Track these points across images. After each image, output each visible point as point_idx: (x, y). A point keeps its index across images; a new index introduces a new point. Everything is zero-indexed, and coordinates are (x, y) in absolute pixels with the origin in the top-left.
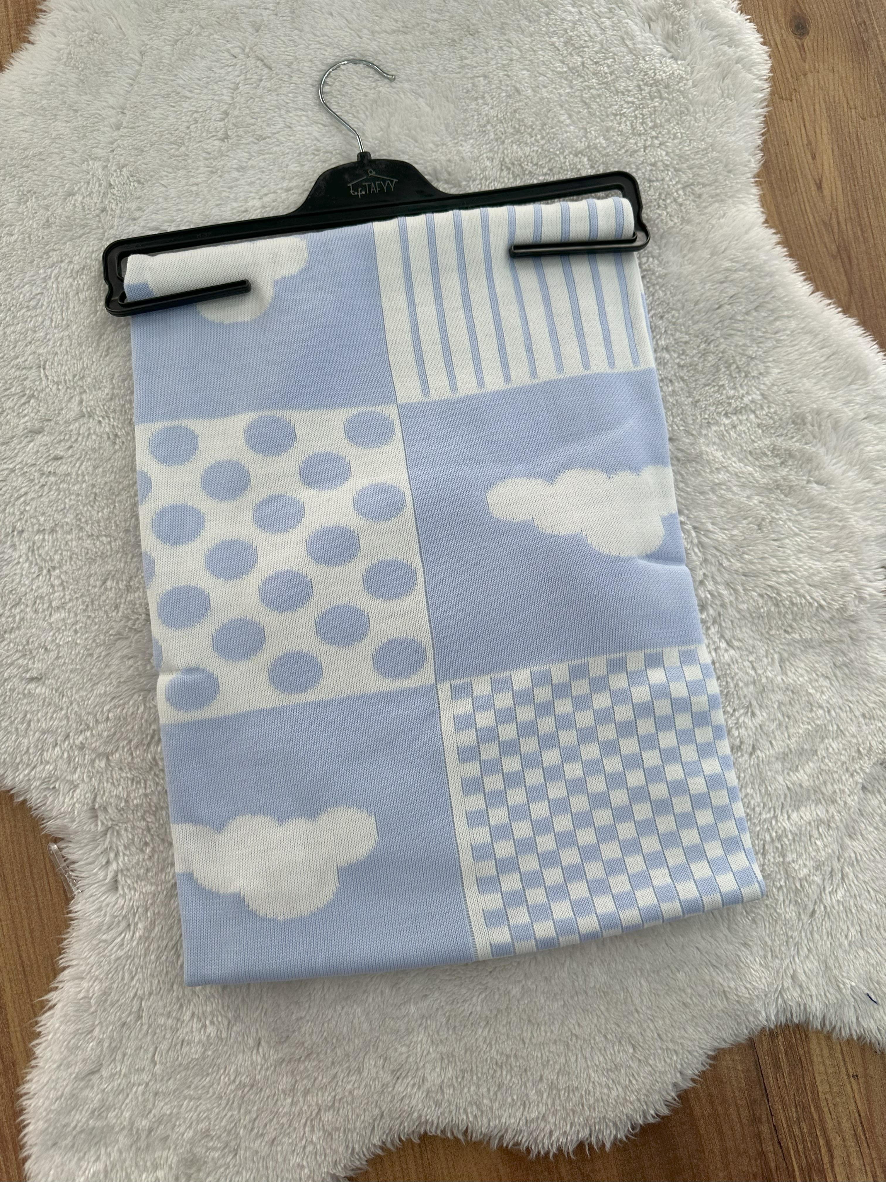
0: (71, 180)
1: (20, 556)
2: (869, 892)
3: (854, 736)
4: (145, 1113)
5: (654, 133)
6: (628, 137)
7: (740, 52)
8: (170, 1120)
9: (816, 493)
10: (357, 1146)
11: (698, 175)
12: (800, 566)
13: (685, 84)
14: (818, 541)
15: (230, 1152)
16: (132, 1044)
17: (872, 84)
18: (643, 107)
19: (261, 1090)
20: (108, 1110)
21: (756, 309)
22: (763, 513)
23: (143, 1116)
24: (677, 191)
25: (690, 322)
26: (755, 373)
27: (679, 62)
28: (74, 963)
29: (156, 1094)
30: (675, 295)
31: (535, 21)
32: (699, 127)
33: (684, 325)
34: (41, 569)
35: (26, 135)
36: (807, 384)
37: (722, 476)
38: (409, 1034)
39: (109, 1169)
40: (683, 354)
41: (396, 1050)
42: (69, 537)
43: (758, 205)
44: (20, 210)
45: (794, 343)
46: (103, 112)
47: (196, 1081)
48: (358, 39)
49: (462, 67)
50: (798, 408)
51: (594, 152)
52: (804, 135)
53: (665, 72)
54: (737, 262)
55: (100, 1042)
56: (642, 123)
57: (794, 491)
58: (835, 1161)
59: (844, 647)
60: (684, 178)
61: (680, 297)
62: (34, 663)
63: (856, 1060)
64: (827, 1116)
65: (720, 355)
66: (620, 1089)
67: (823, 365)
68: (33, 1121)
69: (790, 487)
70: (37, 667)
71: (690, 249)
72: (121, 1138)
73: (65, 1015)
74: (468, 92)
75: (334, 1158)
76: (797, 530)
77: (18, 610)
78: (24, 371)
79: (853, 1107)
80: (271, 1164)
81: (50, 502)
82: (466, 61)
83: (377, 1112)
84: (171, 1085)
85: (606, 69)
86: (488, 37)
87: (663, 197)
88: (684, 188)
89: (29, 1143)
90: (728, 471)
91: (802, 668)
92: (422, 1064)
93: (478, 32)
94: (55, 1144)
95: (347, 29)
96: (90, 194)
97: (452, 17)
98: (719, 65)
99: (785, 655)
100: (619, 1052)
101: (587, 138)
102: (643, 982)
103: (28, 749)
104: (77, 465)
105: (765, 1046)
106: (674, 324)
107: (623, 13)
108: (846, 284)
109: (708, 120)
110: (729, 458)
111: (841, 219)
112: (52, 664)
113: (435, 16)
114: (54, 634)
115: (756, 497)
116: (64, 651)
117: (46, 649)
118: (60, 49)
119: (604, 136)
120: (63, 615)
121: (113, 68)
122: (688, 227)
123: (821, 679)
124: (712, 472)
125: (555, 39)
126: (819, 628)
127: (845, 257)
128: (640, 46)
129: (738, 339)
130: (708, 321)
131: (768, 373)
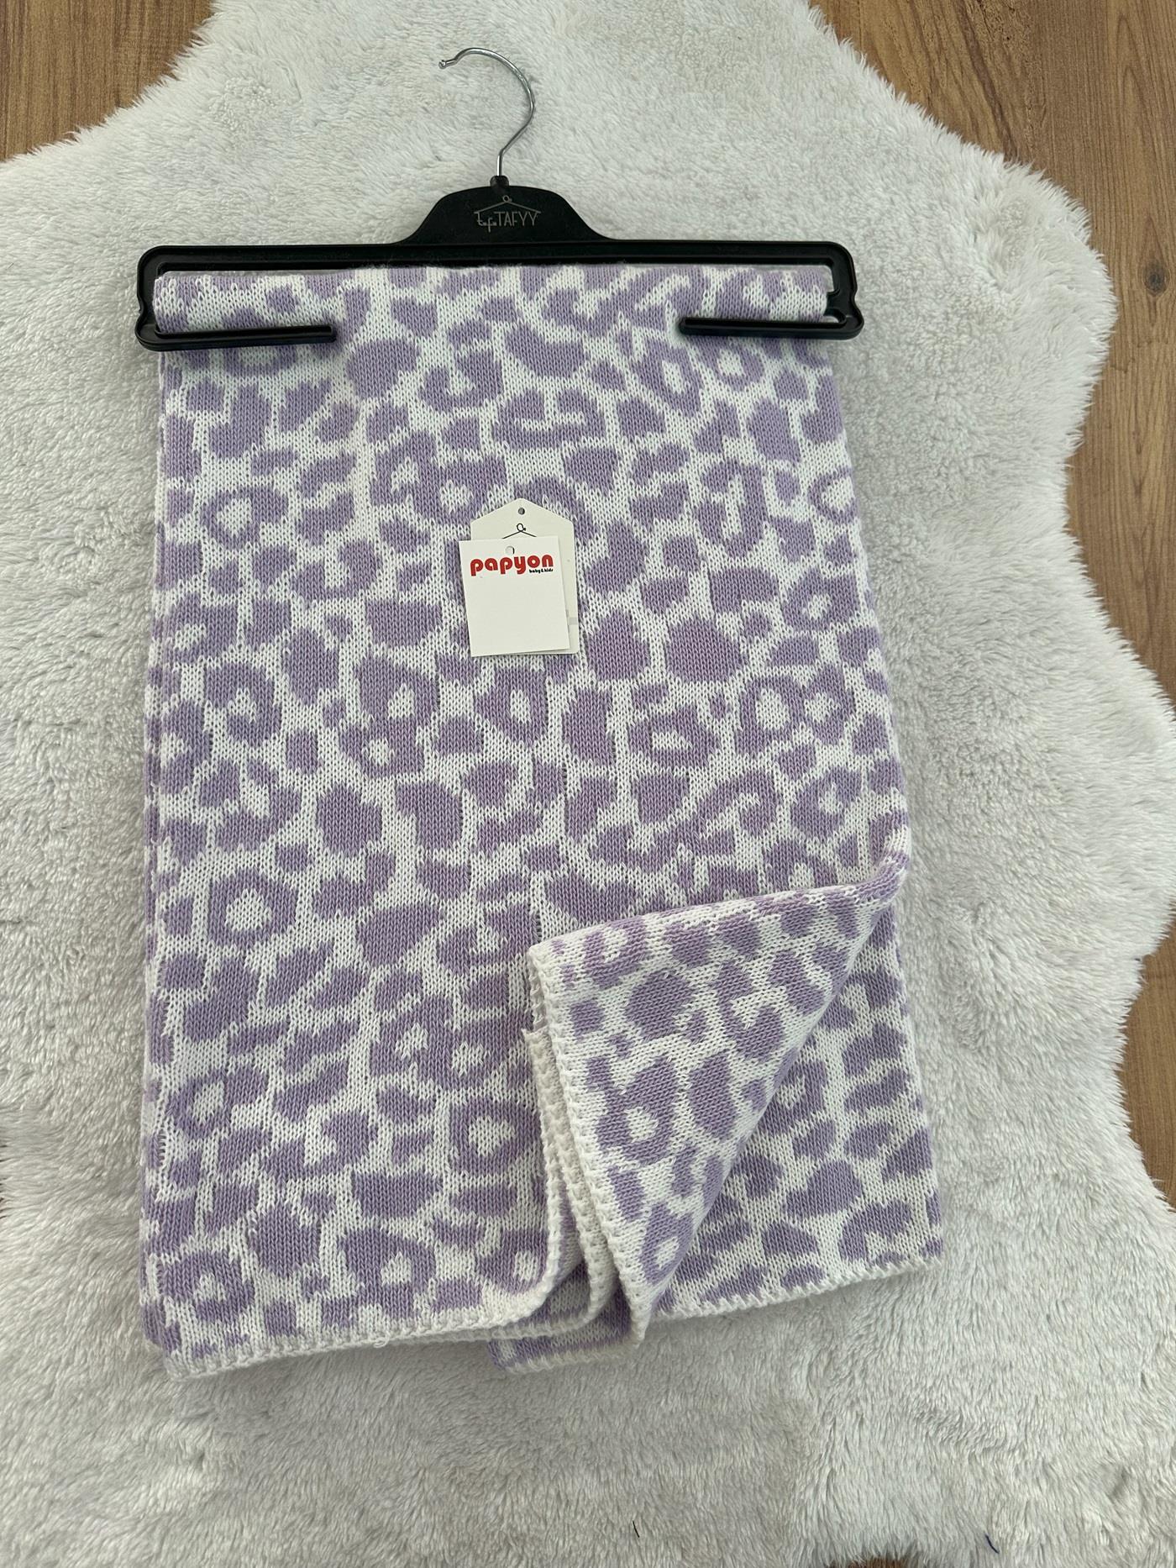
4: (32, 1524)
5: (952, 380)
7: (1081, 298)
11: (996, 445)
18: (946, 342)
21: (1032, 634)
25: (946, 633)
26: (1015, 716)
27: (1003, 294)
33: (938, 635)
35: (142, 200)
36: (1077, 744)
38: (398, 1484)
40: (929, 672)
45: (1070, 688)
48: (602, 171)
52: (1133, 421)
53: (982, 303)
56: (940, 362)
61: (941, 598)
65: (976, 683)
67: (1102, 724)
71: (966, 540)
78: (76, 513)
85: (909, 283)
86: (768, 206)
95: (590, 155)
104: (121, 650)
106: (925, 631)
108: (1146, 622)
109: (1023, 378)
111: (1157, 537)
114: (44, 867)
117: (30, 886)
118: (211, 96)
120: (61, 844)
121: (276, 137)
127: (1151, 586)
128: (960, 263)
129: (1002, 667)
130: (969, 636)
131: (1030, 718)
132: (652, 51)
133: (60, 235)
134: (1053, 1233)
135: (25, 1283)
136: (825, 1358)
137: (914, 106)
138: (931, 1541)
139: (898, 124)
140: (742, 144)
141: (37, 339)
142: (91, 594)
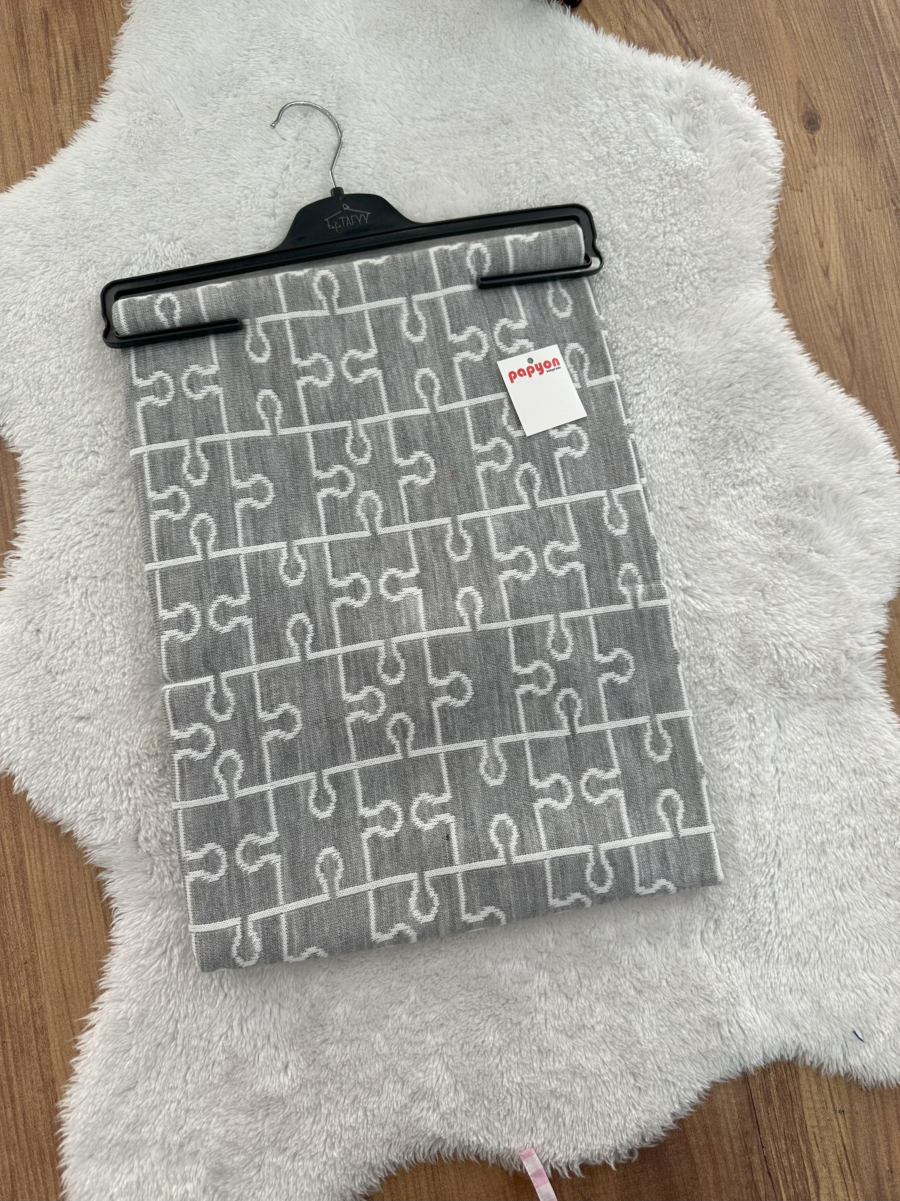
0: (129, 251)
1: (73, 603)
4: (177, 1129)
5: (673, 221)
6: (648, 223)
7: (755, 145)
8: (200, 1136)
9: (816, 561)
10: (374, 1163)
11: (713, 260)
12: (799, 630)
13: (703, 175)
14: (817, 606)
15: (254, 1167)
16: (167, 1064)
17: (878, 177)
18: (664, 196)
20: (142, 1125)
21: (764, 388)
23: (174, 1131)
24: (693, 275)
25: (702, 399)
26: (762, 448)
27: (698, 154)
28: (114, 985)
29: (187, 1111)
30: (689, 374)
31: (565, 113)
32: (715, 215)
33: (696, 401)
34: (93, 615)
35: (88, 207)
36: (811, 459)
37: (728, 544)
38: (425, 1060)
39: (141, 1180)
40: (695, 428)
41: (413, 1075)
42: (120, 586)
43: (768, 290)
44: (80, 278)
45: (799, 420)
46: (160, 188)
48: (399, 125)
50: (801, 482)
52: (813, 225)
53: (684, 163)
54: (747, 344)
55: (137, 1061)
56: (662, 211)
57: (796, 559)
58: (821, 1192)
59: (838, 705)
60: (700, 263)
61: (693, 375)
62: (83, 703)
63: (843, 1096)
64: (814, 1148)
65: (730, 430)
66: (620, 1117)
67: (826, 442)
68: (71, 1134)
69: (792, 555)
70: (85, 708)
71: (704, 330)
72: (153, 1153)
73: (104, 1035)
74: (500, 177)
76: (797, 596)
77: (70, 653)
78: (82, 429)
79: (838, 1141)
81: (102, 552)
82: (500, 148)
83: (395, 1130)
84: (202, 1103)
85: (630, 159)
86: (520, 126)
87: (680, 280)
88: (700, 272)
89: (66, 1155)
90: (734, 539)
91: (799, 726)
93: (511, 122)
94: (91, 1156)
95: (389, 116)
97: (487, 107)
98: (735, 157)
100: (620, 1082)
103: (76, 784)
105: (758, 1080)
106: (687, 400)
107: (646, 106)
108: (849, 366)
109: (724, 209)
110: (736, 527)
111: (846, 305)
112: (101, 705)
114: (103, 676)
115: (761, 564)
116: (112, 692)
117: (96, 690)
118: (121, 128)
119: (627, 222)
120: (112, 659)
121: (171, 147)
122: (703, 310)
123: (816, 737)
124: (719, 539)
125: (583, 130)
127: (848, 340)
128: (662, 138)
129: (747, 416)
130: (719, 398)
131: (774, 448)
132: (420, 36)
133: (37, 242)
134: (859, 809)
135: (142, 962)
136: (711, 925)
137: (610, 36)
138: (812, 1042)
139: (601, 50)
140: (494, 87)
141: (34, 316)
142: (102, 482)
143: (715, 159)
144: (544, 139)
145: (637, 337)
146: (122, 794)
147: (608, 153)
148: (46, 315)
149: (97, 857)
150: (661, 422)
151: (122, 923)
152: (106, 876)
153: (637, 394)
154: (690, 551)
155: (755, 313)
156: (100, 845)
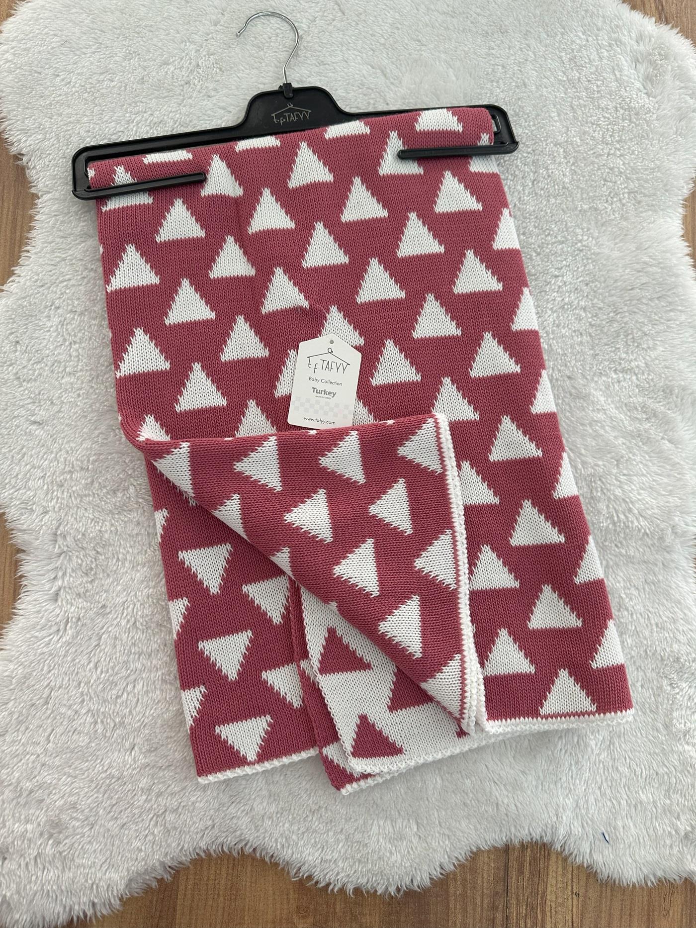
0: (169, 53)
1: (52, 326)
2: (625, 758)
3: (645, 639)
6: (598, 143)
8: (48, 788)
9: (666, 448)
10: (186, 846)
12: (639, 499)
13: (651, 116)
14: (658, 484)
15: (88, 824)
19: (125, 783)
22: (623, 452)
23: (28, 779)
24: (623, 194)
28: (7, 647)
30: (601, 271)
31: (551, 37)
32: (652, 151)
34: (65, 340)
37: (600, 416)
43: (680, 222)
44: (123, 64)
46: (207, 9)
47: (77, 763)
49: (488, 55)
50: (670, 381)
51: (570, 147)
54: (654, 259)
55: (11, 714)
57: (651, 442)
59: (657, 569)
60: (632, 186)
62: (40, 410)
63: (581, 882)
64: (548, 919)
66: (399, 856)
69: (648, 438)
70: (41, 415)
72: (7, 792)
74: (487, 75)
75: (167, 850)
76: (645, 472)
77: (38, 367)
79: (569, 918)
80: (117, 842)
82: (493, 51)
83: (210, 823)
84: (57, 762)
88: (629, 193)
90: (605, 413)
91: (621, 577)
92: (253, 797)
93: (507, 32)
96: (180, 68)
97: (490, 15)
98: (679, 109)
99: (611, 563)
100: (406, 827)
101: (567, 135)
102: (438, 779)
103: (17, 475)
105: (516, 854)
107: (619, 50)
110: (609, 404)
112: (54, 415)
113: (478, 10)
115: (621, 439)
116: (65, 407)
119: (580, 137)
124: (593, 410)
126: (641, 550)
143: (663, 106)
144: (530, 53)
145: (566, 231)
146: (53, 492)
147: (579, 78)
148: (88, 86)
149: (20, 539)
150: (570, 304)
151: (28, 598)
152: (24, 557)
153: (556, 276)
154: (568, 414)
155: (666, 237)
156: (25, 530)
